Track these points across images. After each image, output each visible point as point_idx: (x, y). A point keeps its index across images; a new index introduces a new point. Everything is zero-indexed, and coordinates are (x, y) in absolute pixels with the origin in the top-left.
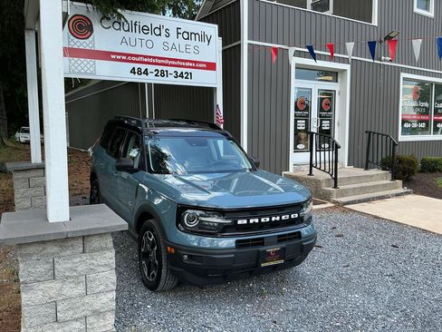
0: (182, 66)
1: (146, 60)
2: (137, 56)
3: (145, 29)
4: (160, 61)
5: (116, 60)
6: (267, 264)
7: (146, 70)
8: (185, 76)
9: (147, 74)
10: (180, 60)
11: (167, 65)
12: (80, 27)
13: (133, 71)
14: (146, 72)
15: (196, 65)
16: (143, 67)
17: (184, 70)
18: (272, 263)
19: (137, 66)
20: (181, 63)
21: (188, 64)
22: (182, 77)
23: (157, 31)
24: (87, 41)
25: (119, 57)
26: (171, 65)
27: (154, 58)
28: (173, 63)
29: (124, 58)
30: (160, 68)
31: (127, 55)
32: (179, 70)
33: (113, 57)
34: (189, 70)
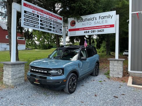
0: (101, 28)
1: (89, 28)
2: (86, 28)
3: (89, 20)
4: (93, 28)
5: (81, 30)
6: (35, 83)
7: (89, 31)
8: (101, 31)
9: (89, 32)
10: (100, 26)
11: (95, 29)
12: (73, 23)
13: (85, 32)
14: (88, 32)
15: (106, 26)
16: (88, 31)
17: (101, 29)
18: (37, 83)
19: (86, 31)
20: (100, 27)
21: (103, 27)
22: (100, 31)
23: (93, 19)
24: (74, 27)
25: (81, 29)
26: (97, 28)
27: (91, 27)
28: (97, 27)
29: (83, 29)
30: (93, 30)
31: (83, 28)
32: (99, 29)
33: (80, 29)
34: (103, 29)
